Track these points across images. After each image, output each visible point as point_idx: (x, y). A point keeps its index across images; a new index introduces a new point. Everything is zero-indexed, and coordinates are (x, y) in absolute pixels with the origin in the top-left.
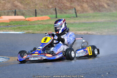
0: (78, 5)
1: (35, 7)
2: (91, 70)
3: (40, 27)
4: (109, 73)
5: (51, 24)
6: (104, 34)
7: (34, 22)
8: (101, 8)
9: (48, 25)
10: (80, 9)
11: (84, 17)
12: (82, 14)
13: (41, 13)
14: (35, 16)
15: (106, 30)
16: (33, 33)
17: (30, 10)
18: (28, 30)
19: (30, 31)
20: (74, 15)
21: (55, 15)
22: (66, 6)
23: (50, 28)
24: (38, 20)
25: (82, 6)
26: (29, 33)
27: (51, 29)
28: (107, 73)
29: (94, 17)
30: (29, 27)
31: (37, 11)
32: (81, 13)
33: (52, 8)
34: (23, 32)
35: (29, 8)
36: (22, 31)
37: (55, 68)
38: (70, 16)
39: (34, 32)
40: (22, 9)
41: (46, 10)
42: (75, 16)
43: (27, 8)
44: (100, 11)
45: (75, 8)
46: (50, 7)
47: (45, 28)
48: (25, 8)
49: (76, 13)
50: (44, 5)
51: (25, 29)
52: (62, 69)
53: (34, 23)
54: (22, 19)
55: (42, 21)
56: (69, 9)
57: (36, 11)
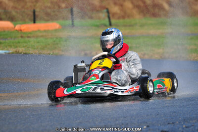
0: (115, 4)
1: (35, 6)
2: (117, 120)
3: (38, 42)
4: (148, 126)
5: (61, 38)
6: (156, 56)
7: (30, 33)
8: (157, 10)
9: (55, 39)
10: (118, 11)
11: (125, 26)
12: (121, 21)
13: (45, 18)
14: (33, 22)
15: (161, 51)
16: (25, 54)
17: (26, 10)
18: (16, 47)
19: (21, 50)
20: (106, 21)
21: (70, 22)
22: (93, 4)
23: (57, 44)
24: (39, 31)
25: (122, 5)
26: (17, 53)
27: (59, 46)
28: (145, 127)
29: (142, 26)
30: (19, 42)
31: (37, 13)
32: (119, 18)
33: (66, 7)
34: (7, 52)
35: (23, 7)
36: (6, 49)
37: (51, 117)
38: (98, 24)
39: (27, 52)
40: (10, 9)
41: (54, 12)
42: (108, 23)
43: (20, 7)
44: (154, 15)
45: (107, 9)
46: (63, 5)
47: (49, 44)
48: (15, 8)
49: (109, 18)
50: (52, 3)
51: (11, 46)
52: (63, 119)
53: (29, 35)
54: (8, 28)
55: (45, 31)
56: (98, 11)
57: (34, 12)
